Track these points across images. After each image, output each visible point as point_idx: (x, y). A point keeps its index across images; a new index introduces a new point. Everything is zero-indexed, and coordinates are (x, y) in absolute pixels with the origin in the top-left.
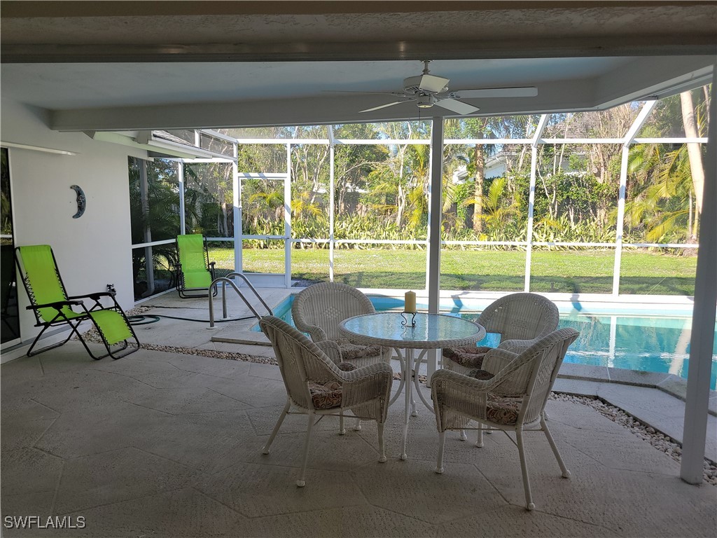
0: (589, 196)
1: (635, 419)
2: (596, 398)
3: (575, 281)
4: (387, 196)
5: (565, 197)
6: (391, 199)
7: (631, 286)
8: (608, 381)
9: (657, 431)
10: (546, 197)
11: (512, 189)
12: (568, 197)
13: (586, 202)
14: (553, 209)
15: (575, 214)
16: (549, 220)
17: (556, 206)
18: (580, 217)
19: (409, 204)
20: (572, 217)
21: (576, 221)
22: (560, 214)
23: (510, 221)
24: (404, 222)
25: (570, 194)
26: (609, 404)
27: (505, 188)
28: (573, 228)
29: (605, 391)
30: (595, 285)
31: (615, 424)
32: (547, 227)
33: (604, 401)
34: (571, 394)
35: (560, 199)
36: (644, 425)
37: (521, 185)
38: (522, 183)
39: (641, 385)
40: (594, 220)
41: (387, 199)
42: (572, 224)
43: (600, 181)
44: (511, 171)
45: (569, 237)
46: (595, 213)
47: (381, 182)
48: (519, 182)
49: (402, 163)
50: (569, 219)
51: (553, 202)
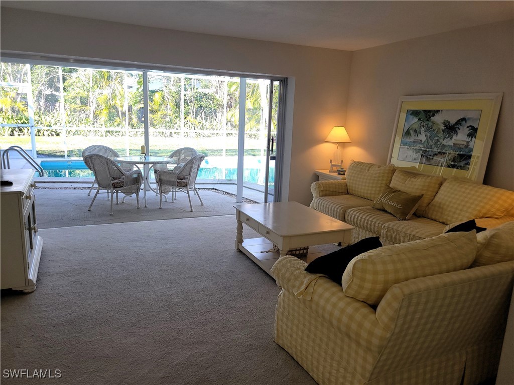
0: (212, 105)
1: (226, 193)
2: (213, 189)
3: (206, 151)
4: (81, 99)
5: (199, 105)
6: (84, 102)
7: (232, 153)
8: (218, 184)
9: (232, 194)
10: (188, 105)
11: (168, 99)
12: (201, 105)
13: (211, 108)
14: (193, 112)
15: (205, 116)
16: (191, 118)
17: (194, 111)
18: (208, 117)
19: (98, 106)
20: (203, 117)
21: (206, 120)
22: (196, 116)
23: (168, 119)
24: (96, 117)
25: (202, 103)
26: (218, 190)
27: (163, 97)
28: (204, 124)
29: (216, 187)
30: (216, 153)
31: (220, 194)
32: (190, 123)
33: (216, 190)
34: (204, 189)
35: (196, 106)
36: (228, 193)
37: (173, 97)
38: (174, 95)
39: (229, 184)
40: (215, 120)
41: (81, 101)
42: (204, 121)
43: (217, 96)
44: (166, 87)
45: (202, 128)
46: (216, 115)
47: (76, 88)
48: (172, 94)
49: (91, 77)
50: (202, 119)
51: (192, 108)
